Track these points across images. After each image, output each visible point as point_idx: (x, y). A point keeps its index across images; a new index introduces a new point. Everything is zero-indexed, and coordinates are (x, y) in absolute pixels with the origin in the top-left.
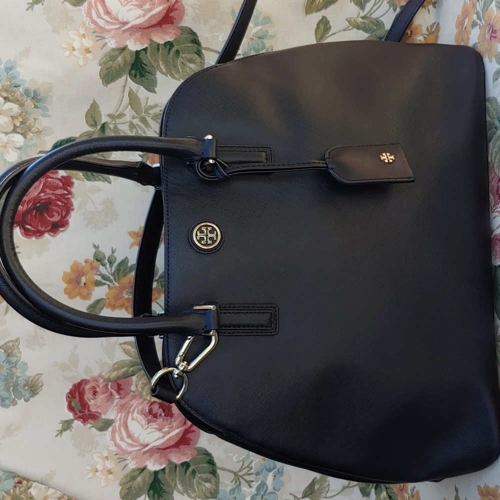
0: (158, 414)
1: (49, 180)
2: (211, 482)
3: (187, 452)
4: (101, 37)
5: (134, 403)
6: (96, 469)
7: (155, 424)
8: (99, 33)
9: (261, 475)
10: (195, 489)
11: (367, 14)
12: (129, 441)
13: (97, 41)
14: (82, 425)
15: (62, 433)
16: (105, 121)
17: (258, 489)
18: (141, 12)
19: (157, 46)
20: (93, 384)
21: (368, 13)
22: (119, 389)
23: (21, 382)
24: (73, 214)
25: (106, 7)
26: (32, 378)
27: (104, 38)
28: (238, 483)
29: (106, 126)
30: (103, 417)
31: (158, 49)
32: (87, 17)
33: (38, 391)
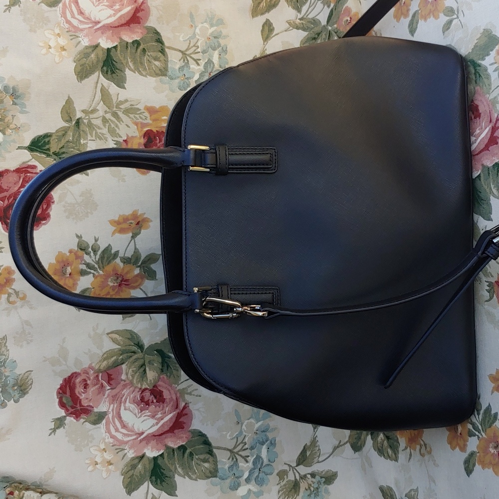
0: (150, 401)
1: (28, 174)
2: (209, 462)
3: (182, 435)
4: (75, 36)
5: (126, 392)
6: (96, 462)
7: (147, 411)
8: (73, 32)
9: (255, 450)
10: (195, 471)
11: (304, 16)
12: (124, 431)
13: (71, 40)
14: (75, 421)
15: (56, 431)
16: (80, 117)
17: (254, 463)
18: (112, 12)
19: (125, 44)
20: (83, 377)
21: (305, 14)
22: (110, 379)
23: (11, 382)
24: (53, 206)
25: (79, 7)
26: (21, 376)
27: (78, 37)
28: (235, 460)
29: (80, 121)
30: (96, 410)
31: (127, 47)
32: (61, 17)
33: (28, 390)
